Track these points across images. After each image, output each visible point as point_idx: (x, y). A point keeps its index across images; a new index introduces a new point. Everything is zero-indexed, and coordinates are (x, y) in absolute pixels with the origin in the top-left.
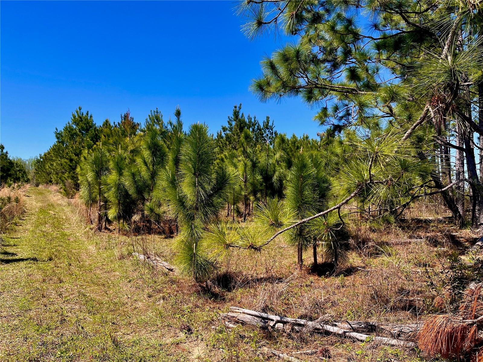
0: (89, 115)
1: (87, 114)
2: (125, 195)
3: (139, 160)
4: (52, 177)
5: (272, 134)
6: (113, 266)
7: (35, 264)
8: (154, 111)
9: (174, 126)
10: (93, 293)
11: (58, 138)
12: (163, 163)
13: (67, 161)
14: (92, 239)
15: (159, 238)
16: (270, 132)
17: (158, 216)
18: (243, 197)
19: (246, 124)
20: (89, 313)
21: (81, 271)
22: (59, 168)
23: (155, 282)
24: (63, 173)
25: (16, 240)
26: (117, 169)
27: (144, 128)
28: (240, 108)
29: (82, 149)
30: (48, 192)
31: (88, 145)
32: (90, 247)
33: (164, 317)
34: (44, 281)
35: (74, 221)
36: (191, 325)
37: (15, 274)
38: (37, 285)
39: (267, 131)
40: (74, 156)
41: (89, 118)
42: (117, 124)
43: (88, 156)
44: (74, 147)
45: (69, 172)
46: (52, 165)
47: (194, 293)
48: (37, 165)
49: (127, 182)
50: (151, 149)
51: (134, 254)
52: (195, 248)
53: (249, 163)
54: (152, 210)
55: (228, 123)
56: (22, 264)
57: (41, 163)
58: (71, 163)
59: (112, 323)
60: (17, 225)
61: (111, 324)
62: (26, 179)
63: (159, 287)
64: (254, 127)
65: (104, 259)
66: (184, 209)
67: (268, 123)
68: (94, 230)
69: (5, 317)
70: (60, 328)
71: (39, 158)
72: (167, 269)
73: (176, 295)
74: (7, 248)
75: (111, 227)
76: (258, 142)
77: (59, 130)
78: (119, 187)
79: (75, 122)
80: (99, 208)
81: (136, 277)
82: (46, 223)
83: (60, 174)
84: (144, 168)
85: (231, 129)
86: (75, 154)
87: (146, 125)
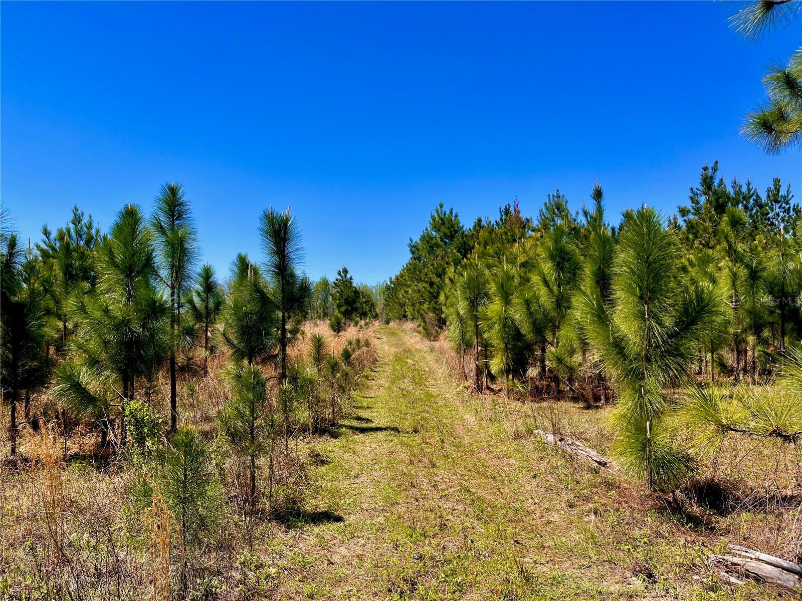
0: (454, 215)
1: (451, 213)
2: (515, 335)
3: (535, 278)
4: (407, 310)
5: (787, 211)
6: (505, 448)
7: (396, 436)
8: (554, 196)
9: (591, 217)
10: (480, 487)
11: (413, 253)
12: (575, 280)
13: (426, 286)
14: (469, 404)
15: (574, 407)
16: (784, 208)
17: (571, 369)
18: (731, 338)
19: (728, 197)
20: (478, 520)
21: (458, 452)
22: (416, 296)
23: (577, 482)
24: (420, 303)
25: (369, 400)
26: (502, 294)
27: (538, 226)
28: (715, 170)
29: (446, 266)
30: (403, 331)
31: (454, 260)
32: (467, 416)
33: (600, 545)
34: (411, 462)
35: (440, 375)
36: (651, 566)
37: (373, 450)
38: (402, 467)
39: (776, 207)
40: (436, 277)
41: (453, 218)
42: (495, 223)
43: (454, 276)
44: (435, 264)
45: (430, 302)
46: (406, 292)
47: (651, 511)
48: (386, 293)
49: (518, 315)
50: (555, 259)
51: (536, 431)
52: (650, 429)
53: (743, 272)
54: (560, 360)
55: (690, 201)
56: (381, 435)
57: (392, 290)
58: (431, 288)
59: (515, 541)
60: (368, 380)
61: (512, 542)
62: (374, 314)
63: (585, 491)
64: (748, 202)
65: (490, 437)
66: (625, 360)
67: (778, 191)
68: (470, 390)
69: (367, 511)
70: (440, 536)
71: (389, 283)
72: (596, 461)
73: (617, 510)
74: (360, 411)
75: (495, 386)
76: (757, 228)
77: (414, 241)
78: (506, 322)
79: (435, 227)
80: (476, 356)
81: (543, 470)
82: (405, 378)
83: (418, 305)
84: (543, 292)
85: (698, 211)
86: (436, 274)
87: (540, 220)
